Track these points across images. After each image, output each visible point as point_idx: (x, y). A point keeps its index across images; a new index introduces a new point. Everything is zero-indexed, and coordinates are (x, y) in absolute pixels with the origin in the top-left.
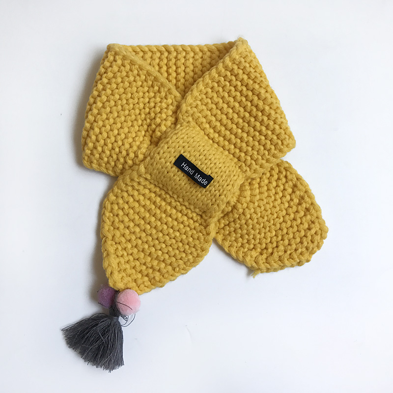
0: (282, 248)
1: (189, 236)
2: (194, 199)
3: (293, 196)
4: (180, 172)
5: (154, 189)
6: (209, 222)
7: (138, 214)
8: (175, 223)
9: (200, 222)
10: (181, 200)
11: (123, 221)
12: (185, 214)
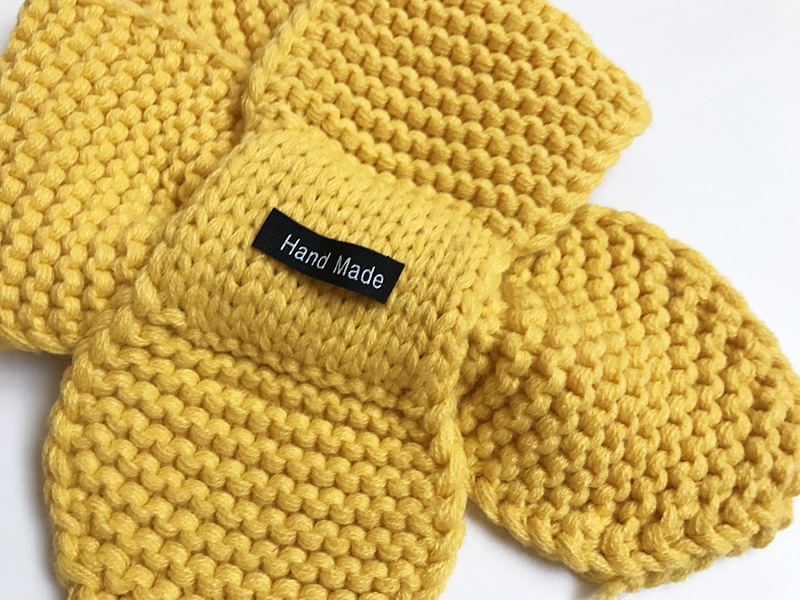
0: (689, 489)
1: (379, 491)
2: (358, 355)
3: (680, 307)
4: (282, 276)
5: (212, 364)
6: (432, 426)
7: (174, 464)
8: (318, 460)
9: (401, 432)
10: (315, 373)
11: (128, 505)
12: (341, 417)
